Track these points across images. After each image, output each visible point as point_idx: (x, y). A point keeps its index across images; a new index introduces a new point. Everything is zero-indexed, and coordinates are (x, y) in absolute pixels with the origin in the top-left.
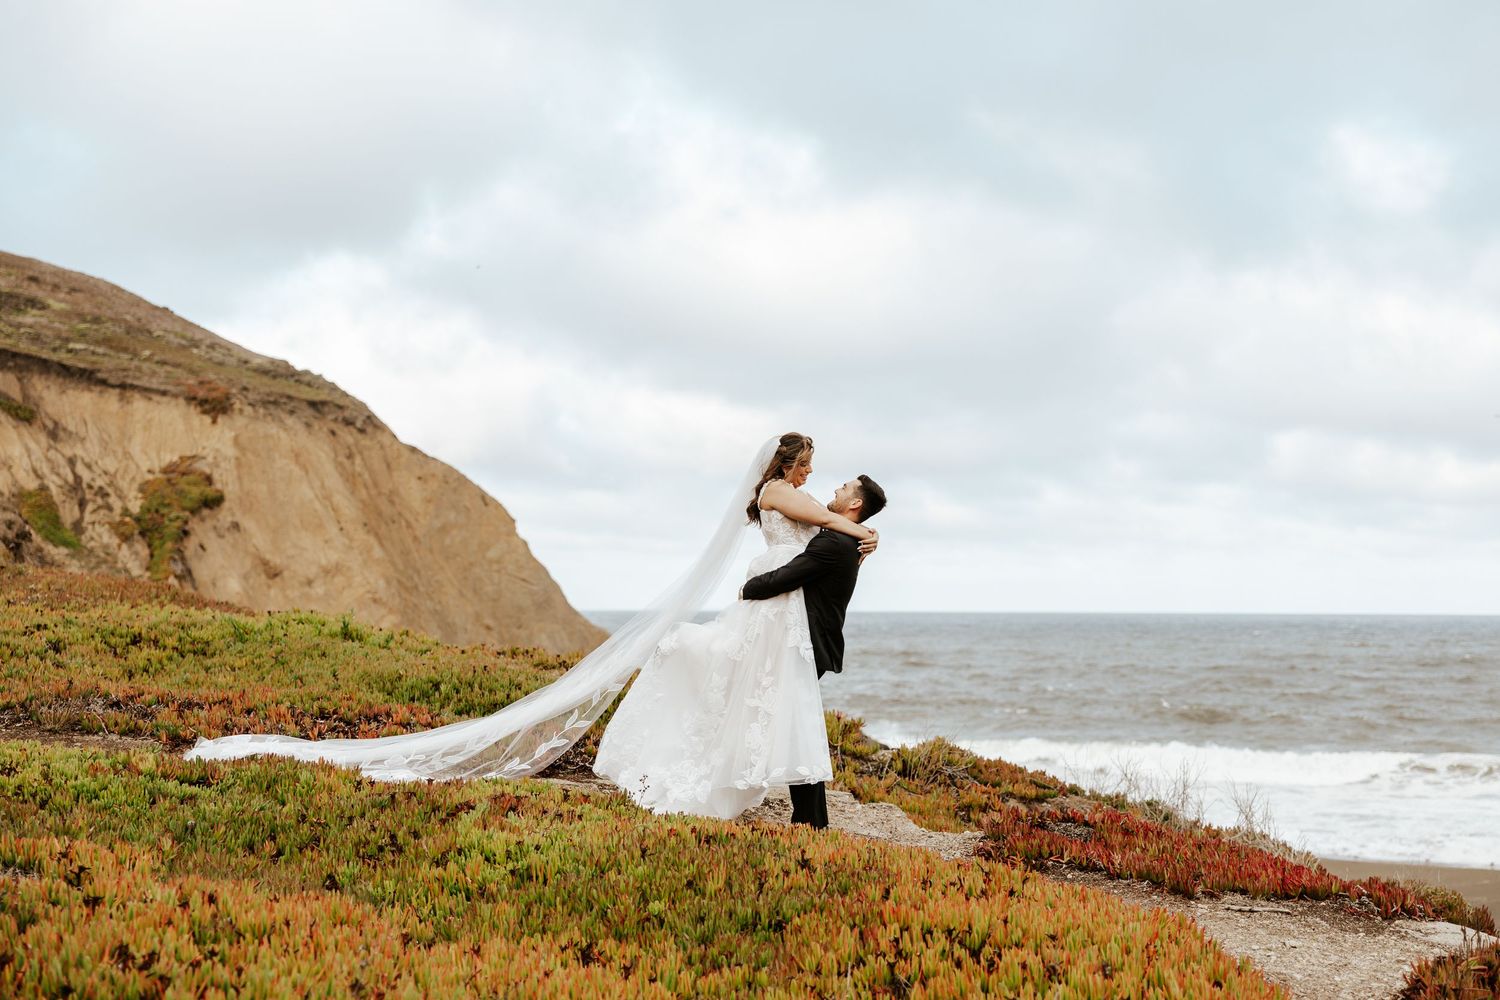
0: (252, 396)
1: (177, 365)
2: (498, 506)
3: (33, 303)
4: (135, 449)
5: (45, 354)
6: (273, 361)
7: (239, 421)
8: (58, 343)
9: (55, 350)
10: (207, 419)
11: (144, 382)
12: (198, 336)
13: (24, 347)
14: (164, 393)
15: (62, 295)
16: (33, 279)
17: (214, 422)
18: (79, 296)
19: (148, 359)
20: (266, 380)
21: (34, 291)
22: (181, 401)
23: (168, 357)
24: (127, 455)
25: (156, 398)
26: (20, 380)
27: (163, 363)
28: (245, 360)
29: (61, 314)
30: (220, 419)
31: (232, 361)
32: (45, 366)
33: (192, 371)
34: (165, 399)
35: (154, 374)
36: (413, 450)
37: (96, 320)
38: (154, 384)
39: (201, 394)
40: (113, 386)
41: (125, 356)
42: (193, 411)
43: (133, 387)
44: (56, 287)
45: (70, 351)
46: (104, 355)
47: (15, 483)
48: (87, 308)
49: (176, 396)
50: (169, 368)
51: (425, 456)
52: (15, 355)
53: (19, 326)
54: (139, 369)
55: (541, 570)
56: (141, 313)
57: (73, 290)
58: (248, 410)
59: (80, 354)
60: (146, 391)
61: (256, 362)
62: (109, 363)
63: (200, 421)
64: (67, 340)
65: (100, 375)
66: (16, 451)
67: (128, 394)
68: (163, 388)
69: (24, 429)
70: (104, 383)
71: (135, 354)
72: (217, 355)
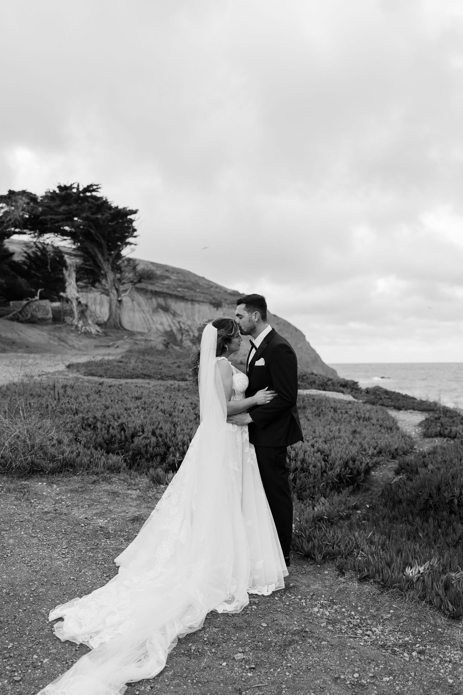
0: (228, 302)
1: (207, 294)
2: (300, 332)
3: (167, 277)
4: (196, 318)
5: (171, 292)
6: (234, 291)
7: (224, 309)
8: (174, 289)
9: (174, 291)
10: (215, 309)
11: (198, 299)
12: (213, 284)
13: (165, 290)
14: (203, 302)
15: (175, 275)
16: (167, 271)
17: (217, 310)
18: (179, 275)
19: (199, 292)
20: (232, 296)
21: (167, 274)
22: (208, 304)
23: (204, 291)
24: (194, 320)
25: (201, 303)
26: (165, 300)
27: (203, 293)
28: (226, 291)
29: (175, 280)
30: (219, 309)
31: (222, 291)
32: (171, 296)
33: (211, 295)
34: (203, 304)
35: (200, 297)
36: (275, 316)
37: (184, 281)
38: (201, 299)
39: (214, 301)
40: (189, 301)
41: (192, 292)
42: (211, 307)
43: (195, 301)
44: (173, 273)
45: (178, 291)
46: (187, 292)
47: (164, 329)
48: (182, 278)
49: (206, 303)
50: (204, 295)
51: (278, 318)
52: (163, 293)
53: (164, 284)
54: (196, 295)
55: (313, 351)
56: (196, 279)
57: (178, 273)
58: (227, 306)
59: (180, 291)
60: (199, 302)
61: (229, 291)
62: (189, 294)
63: (213, 309)
64: (177, 288)
65: (186, 298)
66: (164, 320)
67: (194, 302)
68: (203, 300)
69: (166, 314)
70: (187, 300)
71: (195, 291)
72: (218, 290)
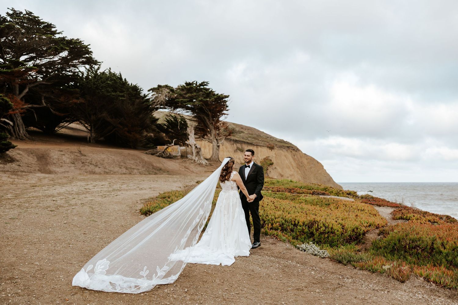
0: (277, 146)
1: (265, 141)
2: (320, 163)
3: (242, 132)
4: (259, 155)
5: (245, 141)
6: (281, 140)
7: (276, 150)
8: (246, 139)
9: (246, 140)
10: (270, 150)
11: (260, 144)
12: (268, 136)
13: (241, 140)
14: (263, 146)
15: (246, 131)
16: (242, 128)
17: (272, 151)
18: (249, 130)
19: (260, 141)
20: (280, 143)
21: (242, 130)
22: (266, 147)
23: (264, 140)
24: (258, 157)
25: (262, 147)
26: (241, 145)
27: (263, 141)
28: (276, 140)
29: (246, 134)
30: (273, 150)
31: (274, 140)
32: (245, 143)
33: (268, 142)
34: (264, 147)
35: (262, 143)
36: (305, 154)
37: (252, 134)
38: (262, 145)
39: (269, 146)
40: (255, 145)
41: (257, 140)
42: (268, 149)
43: (258, 145)
44: (245, 129)
45: (248, 140)
46: (254, 140)
47: (241, 162)
48: (250, 132)
49: (265, 147)
50: (264, 142)
51: (307, 155)
52: (240, 141)
53: (240, 136)
54: (259, 142)
55: (328, 175)
56: (259, 133)
57: (248, 129)
58: (277, 148)
59: (250, 140)
60: (260, 146)
61: (278, 140)
62: (254, 141)
63: (269, 151)
64: (248, 138)
65: (253, 144)
69: (242, 153)
70: (254, 145)
71: (258, 140)
72: (271, 139)
